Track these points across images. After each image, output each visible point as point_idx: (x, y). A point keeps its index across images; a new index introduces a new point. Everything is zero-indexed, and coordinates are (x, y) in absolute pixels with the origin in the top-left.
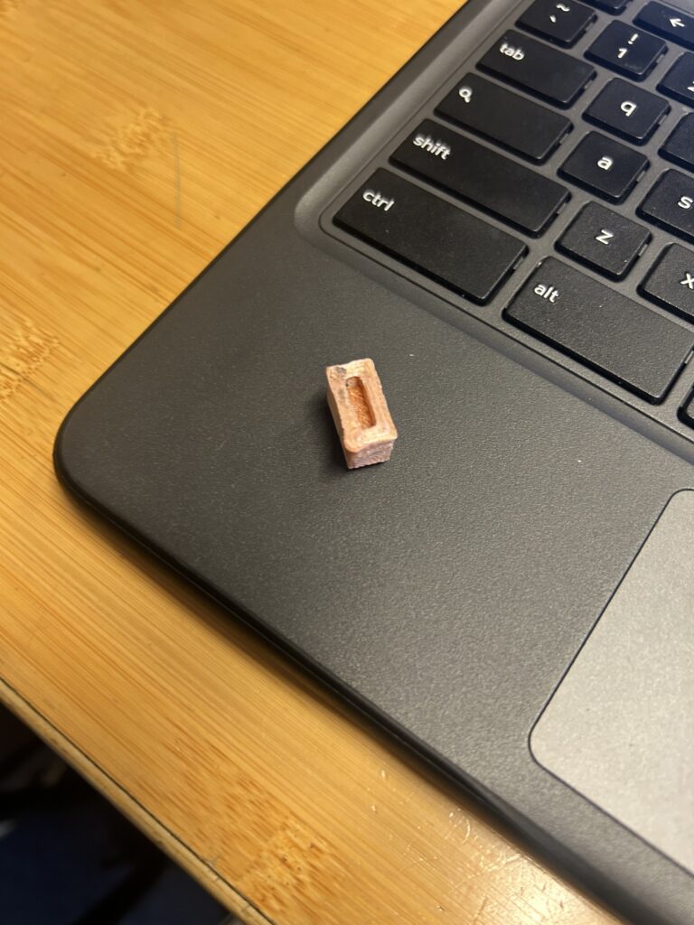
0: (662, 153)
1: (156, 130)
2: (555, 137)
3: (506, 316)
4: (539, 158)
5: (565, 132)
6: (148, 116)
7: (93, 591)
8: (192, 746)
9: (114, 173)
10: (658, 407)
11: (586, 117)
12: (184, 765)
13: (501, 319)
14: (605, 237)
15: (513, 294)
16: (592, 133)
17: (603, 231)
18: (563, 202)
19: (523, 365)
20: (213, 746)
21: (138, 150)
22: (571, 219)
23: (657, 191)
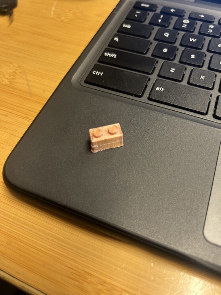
0: (181, 45)
1: (17, 70)
2: (147, 46)
3: (149, 99)
4: (145, 52)
5: (150, 45)
6: (14, 66)
7: (27, 225)
8: (78, 274)
9: (6, 85)
10: (206, 116)
11: (155, 39)
12: (77, 283)
13: (148, 100)
14: (172, 70)
15: (149, 92)
16: (158, 43)
17: (171, 69)
18: (156, 64)
19: (160, 112)
20: (86, 272)
21: (13, 77)
22: (160, 67)
23: (183, 55)
